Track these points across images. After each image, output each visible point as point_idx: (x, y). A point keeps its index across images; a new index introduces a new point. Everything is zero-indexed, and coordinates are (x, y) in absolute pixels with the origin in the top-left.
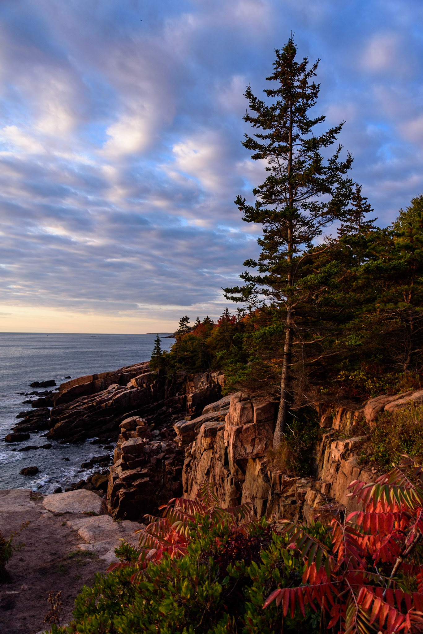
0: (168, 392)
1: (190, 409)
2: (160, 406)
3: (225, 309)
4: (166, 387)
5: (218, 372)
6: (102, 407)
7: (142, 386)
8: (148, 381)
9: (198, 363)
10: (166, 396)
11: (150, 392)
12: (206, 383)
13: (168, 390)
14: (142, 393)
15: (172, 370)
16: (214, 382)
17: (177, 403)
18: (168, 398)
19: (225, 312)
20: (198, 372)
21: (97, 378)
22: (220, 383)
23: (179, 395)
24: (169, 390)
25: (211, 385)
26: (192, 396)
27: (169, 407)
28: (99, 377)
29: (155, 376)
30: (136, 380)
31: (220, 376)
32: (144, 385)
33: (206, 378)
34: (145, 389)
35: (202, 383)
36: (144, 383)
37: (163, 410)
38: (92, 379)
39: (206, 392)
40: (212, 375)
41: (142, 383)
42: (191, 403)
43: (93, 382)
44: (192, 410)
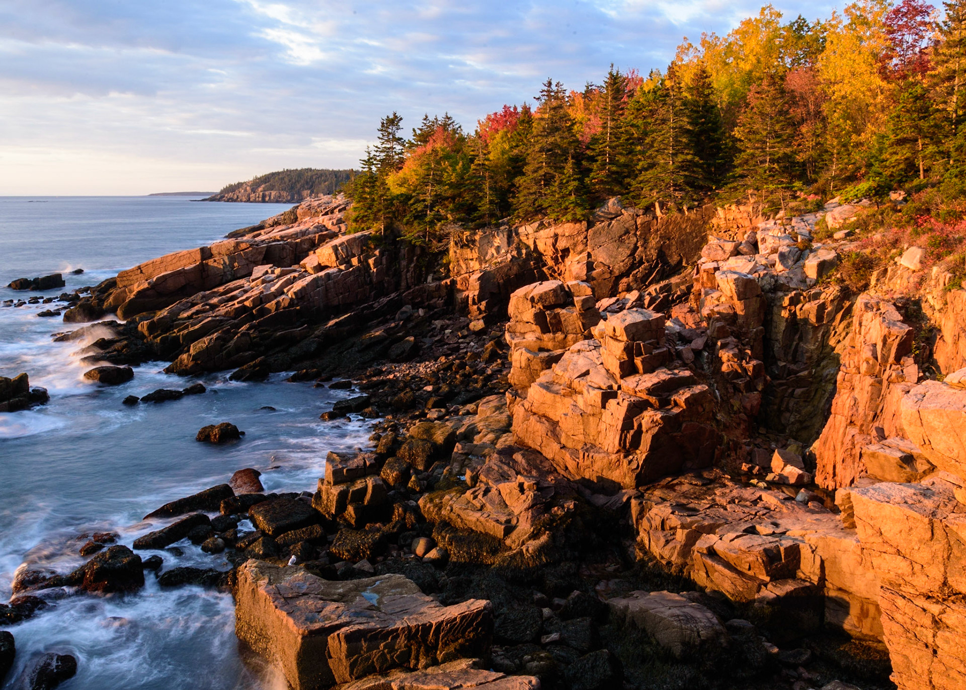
0: (409, 274)
1: (475, 307)
2: (395, 305)
3: (546, 82)
4: (404, 263)
5: (536, 224)
6: (269, 311)
7: (349, 264)
8: (362, 252)
9: (485, 206)
10: (403, 284)
11: (370, 275)
12: (506, 248)
13: (408, 271)
14: (352, 278)
15: (419, 224)
16: (528, 247)
17: (433, 298)
18: (408, 288)
19: (546, 88)
20: (482, 226)
21: (211, 256)
22: (541, 247)
23: (434, 280)
24: (411, 270)
25: (519, 253)
26: (479, 279)
27: (416, 306)
28: (214, 252)
29: (378, 240)
30: (335, 248)
31: (542, 232)
32: (355, 261)
33: (505, 240)
34: (358, 269)
35: (498, 249)
36: (354, 256)
37: (405, 312)
38: (199, 257)
39: (510, 269)
40: (522, 230)
41: (347, 256)
42: (477, 293)
43: (201, 264)
44: (479, 309)
